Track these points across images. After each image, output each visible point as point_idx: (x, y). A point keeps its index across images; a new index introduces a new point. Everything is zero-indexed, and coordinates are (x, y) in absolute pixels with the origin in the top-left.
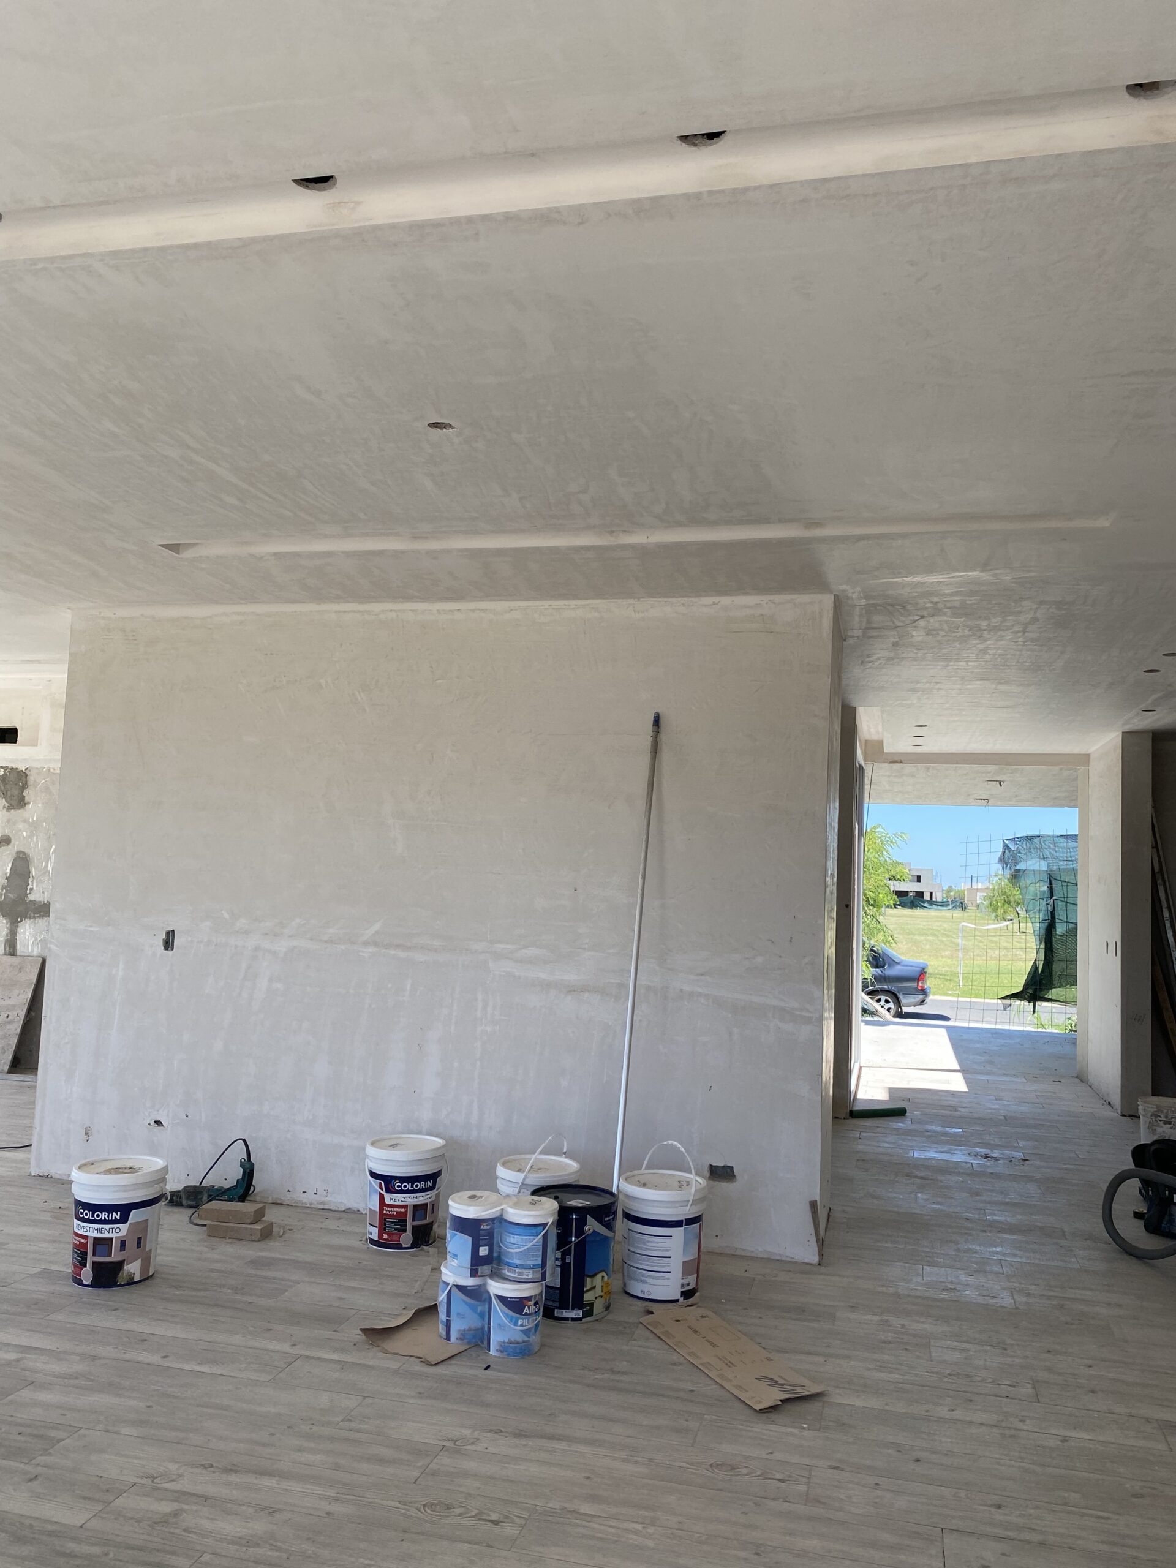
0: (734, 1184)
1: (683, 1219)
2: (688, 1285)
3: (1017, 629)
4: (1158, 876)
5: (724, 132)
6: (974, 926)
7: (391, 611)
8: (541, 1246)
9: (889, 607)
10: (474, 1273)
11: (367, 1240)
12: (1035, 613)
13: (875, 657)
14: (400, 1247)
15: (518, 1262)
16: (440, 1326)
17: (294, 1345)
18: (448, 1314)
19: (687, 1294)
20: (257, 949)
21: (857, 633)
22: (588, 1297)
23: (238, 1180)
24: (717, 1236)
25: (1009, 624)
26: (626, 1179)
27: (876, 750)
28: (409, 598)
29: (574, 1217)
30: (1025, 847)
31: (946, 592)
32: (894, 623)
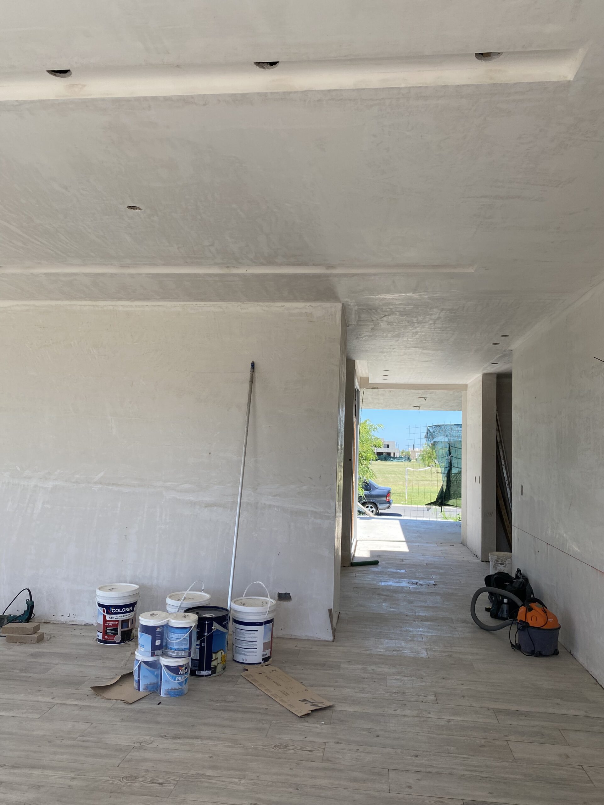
0: (291, 602)
1: (263, 621)
2: (266, 655)
3: (431, 323)
4: (499, 444)
5: (278, 62)
6: (413, 469)
7: (110, 305)
8: (189, 639)
9: (369, 311)
10: (153, 654)
11: (96, 639)
12: (439, 314)
13: (362, 336)
14: (114, 643)
15: (176, 647)
16: (135, 683)
17: (53, 698)
18: (139, 677)
19: (265, 660)
20: (36, 486)
21: (354, 323)
22: (213, 664)
23: (25, 611)
24: (282, 629)
25: (427, 320)
26: (234, 602)
27: (365, 382)
28: (120, 299)
29: (207, 623)
30: (437, 430)
31: (397, 303)
32: (371, 318)
